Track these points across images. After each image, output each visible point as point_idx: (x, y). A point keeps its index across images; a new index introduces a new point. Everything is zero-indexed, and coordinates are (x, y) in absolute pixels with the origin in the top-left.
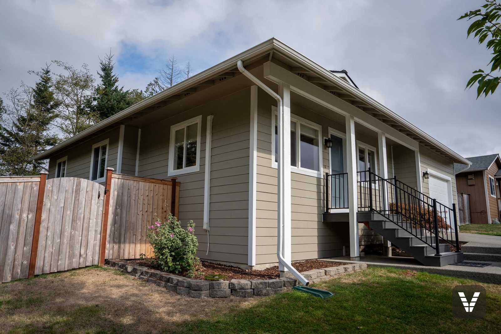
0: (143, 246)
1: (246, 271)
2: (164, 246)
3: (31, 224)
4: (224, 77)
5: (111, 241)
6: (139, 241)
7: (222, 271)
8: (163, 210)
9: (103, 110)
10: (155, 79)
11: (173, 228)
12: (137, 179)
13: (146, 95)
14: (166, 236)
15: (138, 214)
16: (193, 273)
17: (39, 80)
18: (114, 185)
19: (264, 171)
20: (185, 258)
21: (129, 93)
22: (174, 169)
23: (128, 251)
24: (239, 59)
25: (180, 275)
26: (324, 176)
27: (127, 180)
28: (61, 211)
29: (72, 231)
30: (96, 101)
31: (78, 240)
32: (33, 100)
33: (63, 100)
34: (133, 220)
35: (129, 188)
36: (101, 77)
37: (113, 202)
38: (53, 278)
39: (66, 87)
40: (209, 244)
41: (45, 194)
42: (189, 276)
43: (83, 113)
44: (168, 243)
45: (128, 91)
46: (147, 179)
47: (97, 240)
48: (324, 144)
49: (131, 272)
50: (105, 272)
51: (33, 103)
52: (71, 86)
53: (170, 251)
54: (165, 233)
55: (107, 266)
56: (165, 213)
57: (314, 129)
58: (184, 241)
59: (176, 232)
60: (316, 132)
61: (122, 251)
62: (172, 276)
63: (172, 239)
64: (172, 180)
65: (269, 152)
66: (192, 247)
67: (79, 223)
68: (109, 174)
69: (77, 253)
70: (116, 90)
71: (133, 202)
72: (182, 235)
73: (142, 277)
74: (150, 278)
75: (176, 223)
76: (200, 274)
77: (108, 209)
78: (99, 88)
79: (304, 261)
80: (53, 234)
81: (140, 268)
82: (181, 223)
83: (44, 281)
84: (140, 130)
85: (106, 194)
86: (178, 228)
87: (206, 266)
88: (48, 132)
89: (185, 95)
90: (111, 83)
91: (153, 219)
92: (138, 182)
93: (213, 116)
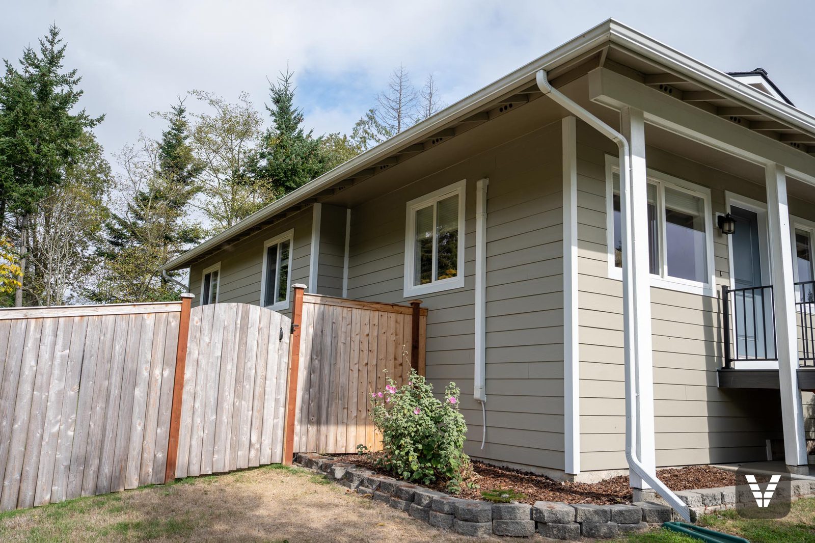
0: (362, 429)
1: (560, 484)
2: (403, 431)
3: (169, 386)
4: (508, 104)
5: (303, 420)
6: (353, 421)
7: (513, 483)
8: (396, 361)
9: (277, 176)
10: (370, 112)
11: (417, 397)
12: (346, 303)
13: (354, 142)
14: (406, 411)
15: (352, 370)
16: (459, 485)
17: (167, 127)
18: (308, 314)
19: (593, 285)
20: (443, 456)
21: (322, 141)
22: (415, 284)
23: (335, 438)
24: (539, 67)
25: (433, 488)
26: (718, 292)
27: (331, 305)
28: (217, 365)
29: (235, 401)
30: (266, 160)
31: (247, 416)
32: (159, 162)
33: (208, 161)
34: (343, 380)
35: (334, 321)
36: (273, 114)
37: (307, 347)
38: (206, 486)
39: (212, 136)
40: (486, 428)
41: (190, 332)
42: (451, 490)
43: (243, 183)
44: (409, 427)
45: (320, 138)
46: (365, 304)
47: (279, 418)
48: (717, 226)
49: (342, 479)
50: (295, 477)
51: (159, 169)
52: (220, 135)
53: (414, 441)
54: (404, 406)
55: (297, 466)
56: (401, 367)
57: (694, 197)
58: (439, 422)
59: (424, 405)
60: (698, 202)
61: (323, 438)
62: (419, 490)
63: (417, 418)
64: (412, 304)
65: (601, 246)
66: (455, 433)
67: (247, 387)
68: (297, 296)
69: (245, 440)
70: (299, 137)
71: (341, 346)
72: (436, 411)
73: (362, 490)
74: (378, 492)
75: (424, 387)
76: (472, 488)
77: (298, 360)
78: (270, 135)
79: (682, 467)
80: (203, 404)
81: (359, 473)
82: (433, 388)
83: (192, 490)
84: (349, 211)
85: (294, 332)
86: (428, 397)
87: (482, 471)
88: (185, 219)
89: (434, 142)
90: (290, 125)
91: (378, 378)
92: (350, 309)
93: (487, 181)
